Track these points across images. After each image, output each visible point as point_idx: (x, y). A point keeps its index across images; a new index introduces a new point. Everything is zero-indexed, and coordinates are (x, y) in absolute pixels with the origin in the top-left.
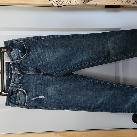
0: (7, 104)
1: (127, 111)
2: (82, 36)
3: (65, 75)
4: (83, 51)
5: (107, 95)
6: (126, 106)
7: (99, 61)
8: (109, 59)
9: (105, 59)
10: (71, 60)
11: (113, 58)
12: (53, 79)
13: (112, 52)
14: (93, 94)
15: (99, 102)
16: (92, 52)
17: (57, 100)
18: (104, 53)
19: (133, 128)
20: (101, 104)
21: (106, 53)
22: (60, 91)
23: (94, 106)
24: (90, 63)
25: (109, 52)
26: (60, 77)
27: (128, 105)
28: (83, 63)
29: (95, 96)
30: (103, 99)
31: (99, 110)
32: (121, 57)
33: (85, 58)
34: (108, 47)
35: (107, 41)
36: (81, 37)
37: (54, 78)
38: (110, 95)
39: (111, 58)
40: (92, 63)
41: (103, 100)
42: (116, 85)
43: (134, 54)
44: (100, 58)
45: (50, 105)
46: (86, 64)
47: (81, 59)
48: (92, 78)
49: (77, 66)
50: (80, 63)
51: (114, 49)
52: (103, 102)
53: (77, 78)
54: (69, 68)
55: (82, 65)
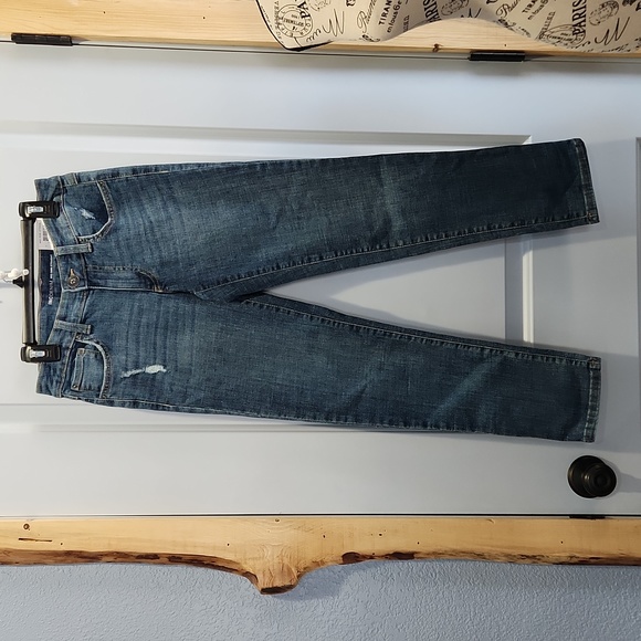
0: (40, 390)
1: (442, 424)
2: (295, 167)
3: (238, 299)
4: (299, 218)
5: (380, 369)
6: (442, 406)
7: (352, 253)
8: (388, 246)
9: (373, 248)
10: (257, 248)
11: (401, 243)
12: (193, 312)
13: (398, 224)
14: (333, 363)
15: (352, 392)
16: (330, 223)
17: (208, 380)
18: (370, 227)
20: (358, 398)
21: (378, 226)
22: (219, 351)
23: (331, 405)
24: (321, 258)
25: (388, 222)
26: (221, 303)
27: (450, 402)
28: (298, 259)
29: (338, 371)
30: (364, 383)
31: (350, 418)
32: (427, 239)
33: (305, 240)
34: (383, 205)
35: (382, 186)
36: (292, 170)
37: (197, 307)
38: (391, 368)
39: (393, 245)
40: (329, 258)
41: (366, 386)
42: (410, 338)
43: (470, 231)
44: (355, 244)
45: (185, 396)
46: (309, 260)
47: (290, 245)
48: (331, 312)
49: (278, 267)
50: (289, 258)
51: (403, 212)
52: (362, 392)
53: (278, 310)
54: (250, 274)
55: (294, 264)
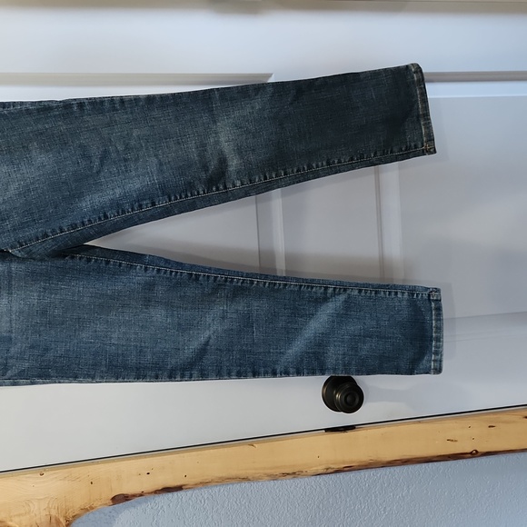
1: (291, 370)
2: (117, 106)
3: (60, 254)
4: (126, 160)
5: (223, 318)
6: (290, 351)
7: (187, 196)
8: (225, 188)
9: (210, 190)
10: (80, 196)
11: (238, 183)
12: (10, 272)
13: (234, 163)
14: (172, 316)
15: (195, 345)
16: (161, 164)
17: (32, 347)
18: (205, 168)
19: (327, 430)
20: (203, 351)
21: (213, 165)
22: (44, 313)
23: (173, 361)
24: (153, 204)
25: (223, 161)
26: (42, 260)
27: (297, 348)
28: (127, 207)
29: (179, 324)
30: (207, 333)
31: (195, 373)
32: (265, 178)
33: (135, 184)
34: (217, 143)
35: (215, 122)
36: (115, 109)
37: (14, 266)
38: (234, 316)
39: (229, 185)
40: (162, 203)
41: (210, 338)
42: (252, 282)
43: (310, 167)
44: (190, 186)
45: (6, 368)
46: (140, 207)
47: (118, 191)
48: (167, 261)
49: (106, 217)
50: (117, 205)
51: (239, 151)
52: (207, 343)
53: (108, 263)
54: (74, 226)
55: (123, 212)
